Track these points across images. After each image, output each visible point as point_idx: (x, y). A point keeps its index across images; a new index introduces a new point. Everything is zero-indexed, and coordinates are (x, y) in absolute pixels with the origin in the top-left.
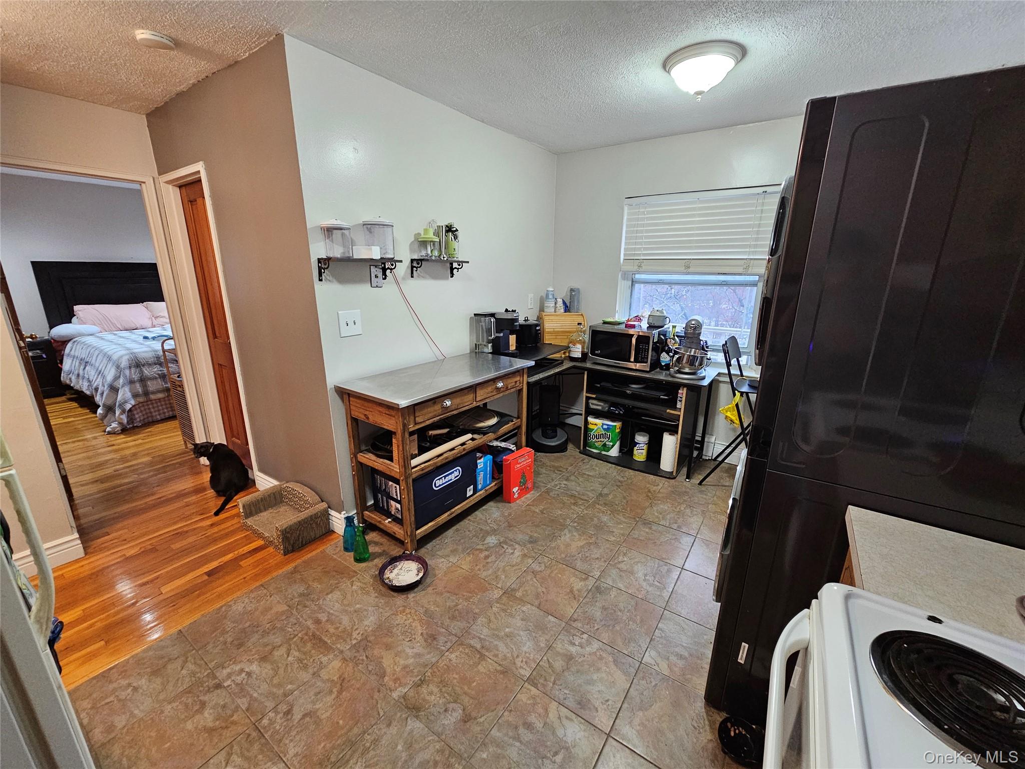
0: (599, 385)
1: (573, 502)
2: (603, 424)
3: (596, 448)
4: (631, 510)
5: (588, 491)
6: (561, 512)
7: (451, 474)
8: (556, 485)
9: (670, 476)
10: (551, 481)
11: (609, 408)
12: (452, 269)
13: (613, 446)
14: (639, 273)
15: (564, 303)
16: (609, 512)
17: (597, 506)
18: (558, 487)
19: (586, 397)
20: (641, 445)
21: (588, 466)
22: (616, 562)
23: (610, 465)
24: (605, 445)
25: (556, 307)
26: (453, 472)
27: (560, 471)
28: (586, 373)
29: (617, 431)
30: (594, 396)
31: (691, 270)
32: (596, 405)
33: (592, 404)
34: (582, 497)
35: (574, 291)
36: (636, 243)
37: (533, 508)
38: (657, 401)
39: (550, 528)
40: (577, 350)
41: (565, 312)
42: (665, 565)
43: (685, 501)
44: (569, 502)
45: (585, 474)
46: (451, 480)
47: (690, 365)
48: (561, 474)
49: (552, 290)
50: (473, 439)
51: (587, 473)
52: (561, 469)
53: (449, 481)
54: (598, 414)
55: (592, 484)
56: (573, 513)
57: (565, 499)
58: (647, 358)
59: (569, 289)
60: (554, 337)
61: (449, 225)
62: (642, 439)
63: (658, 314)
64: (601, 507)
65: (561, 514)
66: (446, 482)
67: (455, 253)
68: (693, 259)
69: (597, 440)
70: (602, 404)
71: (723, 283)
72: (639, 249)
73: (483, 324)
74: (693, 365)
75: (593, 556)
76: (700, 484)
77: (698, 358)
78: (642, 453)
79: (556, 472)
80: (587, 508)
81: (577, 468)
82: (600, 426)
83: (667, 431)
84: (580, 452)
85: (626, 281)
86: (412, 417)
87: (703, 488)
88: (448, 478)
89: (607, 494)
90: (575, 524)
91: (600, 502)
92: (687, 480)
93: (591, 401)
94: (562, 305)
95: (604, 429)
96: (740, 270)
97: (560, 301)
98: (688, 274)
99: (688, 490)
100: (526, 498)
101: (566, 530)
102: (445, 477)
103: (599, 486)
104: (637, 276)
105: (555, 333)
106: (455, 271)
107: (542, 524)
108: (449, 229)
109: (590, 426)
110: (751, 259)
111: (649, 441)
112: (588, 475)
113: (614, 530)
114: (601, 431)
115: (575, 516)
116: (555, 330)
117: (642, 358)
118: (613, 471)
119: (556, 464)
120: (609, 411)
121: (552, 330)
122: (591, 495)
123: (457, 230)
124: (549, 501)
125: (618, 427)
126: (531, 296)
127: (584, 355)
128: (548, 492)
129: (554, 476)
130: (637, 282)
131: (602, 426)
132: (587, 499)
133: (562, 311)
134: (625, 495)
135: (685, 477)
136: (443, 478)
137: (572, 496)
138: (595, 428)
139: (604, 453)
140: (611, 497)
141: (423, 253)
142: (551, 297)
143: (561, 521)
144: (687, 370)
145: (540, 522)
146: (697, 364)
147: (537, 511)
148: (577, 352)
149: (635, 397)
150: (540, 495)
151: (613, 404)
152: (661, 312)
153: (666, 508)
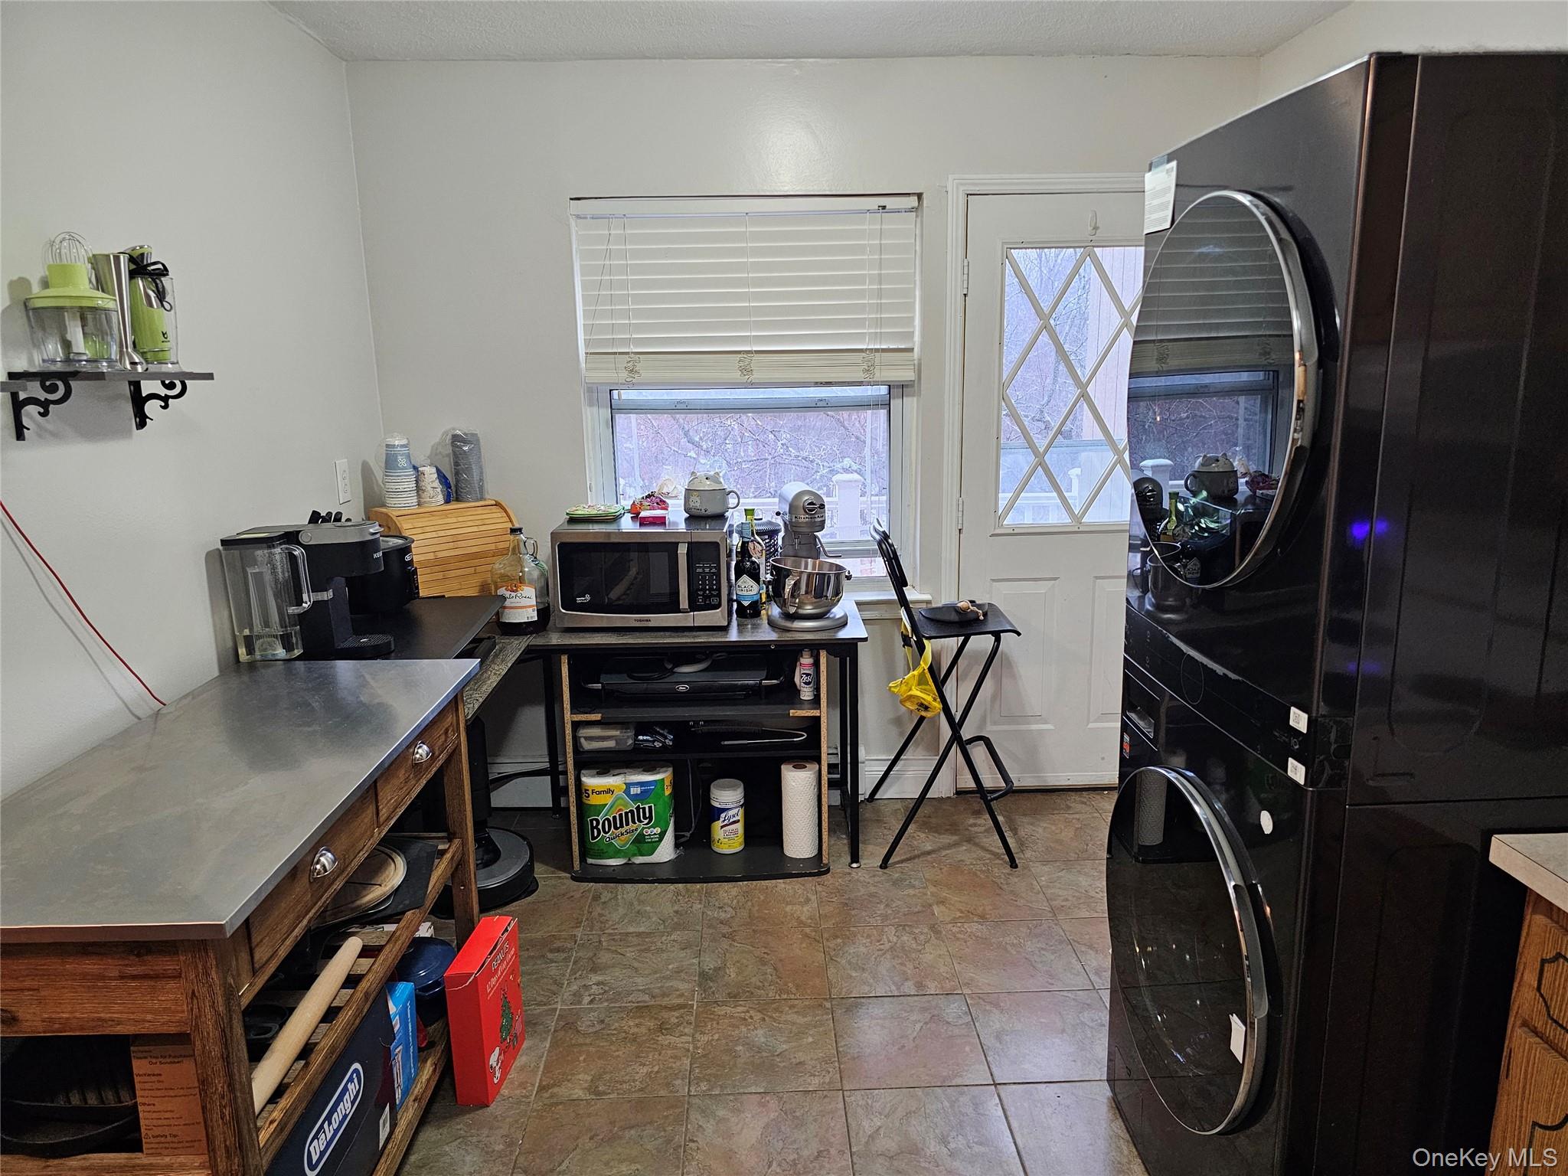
0: (599, 686)
1: (651, 1024)
2: (629, 785)
3: (617, 853)
4: (798, 987)
5: (668, 978)
6: (645, 1070)
7: (340, 1099)
8: (577, 997)
9: (817, 867)
10: (554, 988)
11: (636, 740)
12: (139, 401)
13: (662, 835)
14: (630, 385)
15: (442, 477)
16: (758, 1016)
17: (720, 1011)
18: (587, 999)
19: (573, 723)
20: (731, 813)
21: (621, 911)
22: (863, 1140)
23: (672, 887)
24: (640, 839)
25: (419, 489)
26: (345, 1089)
27: (558, 950)
28: (564, 659)
29: (667, 792)
30: (597, 717)
31: (756, 376)
32: (601, 739)
33: (586, 738)
34: (665, 1001)
35: (465, 442)
36: (612, 314)
37: (563, 1091)
38: (755, 694)
39: (649, 1130)
40: (524, 602)
41: (447, 501)
42: (962, 1094)
43: (885, 917)
44: (643, 1030)
45: (627, 934)
46: (345, 1116)
47: (815, 597)
48: (566, 960)
49: (404, 442)
50: (367, 952)
51: (631, 930)
52: (558, 944)
53: (341, 1123)
54: (605, 763)
55: (665, 956)
56: (676, 1057)
57: (630, 1025)
58: (719, 596)
59: (449, 437)
60: (440, 576)
61: (135, 254)
62: (728, 797)
63: (708, 485)
64: (728, 1010)
65: (649, 1074)
66: (336, 1131)
67: (166, 346)
68: (757, 352)
69: (618, 832)
70: (616, 733)
71: (820, 404)
72: (624, 328)
73: (266, 570)
74: (821, 597)
75: (805, 1153)
76: (884, 865)
77: (829, 577)
78: (736, 832)
79: (550, 956)
80: (698, 1027)
81: (597, 925)
82: (619, 792)
83: (787, 760)
84: (574, 879)
85: (595, 409)
86: (244, 956)
87: (894, 873)
88: (336, 1118)
89: (717, 969)
90: (704, 1086)
91: (719, 997)
92: (854, 865)
93: (584, 732)
94: (437, 484)
95: (635, 798)
96: (860, 376)
97: (430, 474)
98: (752, 385)
99: (873, 889)
100: (522, 1068)
101: (694, 1116)
102: (329, 1118)
103: (682, 954)
104: (628, 395)
105: (441, 564)
106: (152, 408)
107: (623, 1129)
108: (140, 267)
109: (594, 800)
110: (877, 350)
111: (745, 797)
112: (639, 935)
113: (801, 1056)
114: (626, 806)
115: (687, 1062)
116: (440, 555)
117: (706, 597)
118: (692, 897)
119: (539, 935)
120: (637, 749)
121: (431, 556)
122: (683, 986)
123: (164, 272)
124: (592, 1049)
125: (667, 783)
126: (342, 463)
127: (544, 613)
128: (569, 1023)
129: (553, 970)
130: (621, 410)
131: (627, 792)
132: (681, 1001)
133: (440, 498)
134: (757, 953)
135: (849, 859)
136: (326, 1125)
137: (641, 1010)
138: (608, 800)
139: (639, 860)
140: (732, 972)
141: (53, 349)
142: (402, 462)
143: (662, 1093)
144: (808, 609)
145: (613, 1123)
146: (830, 594)
147: (578, 1093)
148: (523, 607)
149: (698, 696)
150: (555, 1044)
151: (642, 728)
152: (715, 479)
153: (862, 949)
